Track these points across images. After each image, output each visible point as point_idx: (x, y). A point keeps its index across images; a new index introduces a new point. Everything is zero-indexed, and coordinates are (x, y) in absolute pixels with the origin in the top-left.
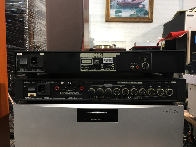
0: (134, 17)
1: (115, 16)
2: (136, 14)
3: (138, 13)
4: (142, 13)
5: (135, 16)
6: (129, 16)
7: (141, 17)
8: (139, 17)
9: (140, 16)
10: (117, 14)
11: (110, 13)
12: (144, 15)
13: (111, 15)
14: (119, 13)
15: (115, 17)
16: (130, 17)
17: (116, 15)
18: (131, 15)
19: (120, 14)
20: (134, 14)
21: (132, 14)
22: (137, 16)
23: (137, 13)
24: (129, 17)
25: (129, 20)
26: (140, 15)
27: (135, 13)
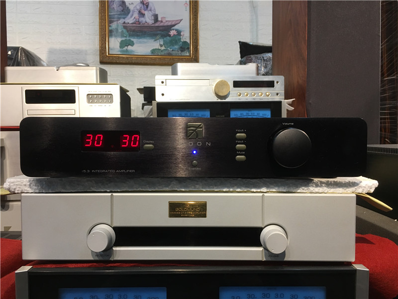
0: (159, 54)
1: (121, 51)
2: (163, 48)
3: (168, 47)
4: (176, 47)
5: (163, 53)
6: (150, 52)
7: (173, 54)
8: (169, 54)
9: (171, 52)
10: (124, 49)
11: (110, 46)
12: (180, 52)
13: (112, 49)
14: (127, 46)
15: (119, 53)
16: (152, 54)
17: (121, 49)
18: (153, 51)
19: (130, 48)
20: (160, 48)
21: (156, 49)
22: (166, 52)
23: (165, 47)
24: (150, 54)
25: (148, 61)
26: (173, 50)
27: (161, 46)
